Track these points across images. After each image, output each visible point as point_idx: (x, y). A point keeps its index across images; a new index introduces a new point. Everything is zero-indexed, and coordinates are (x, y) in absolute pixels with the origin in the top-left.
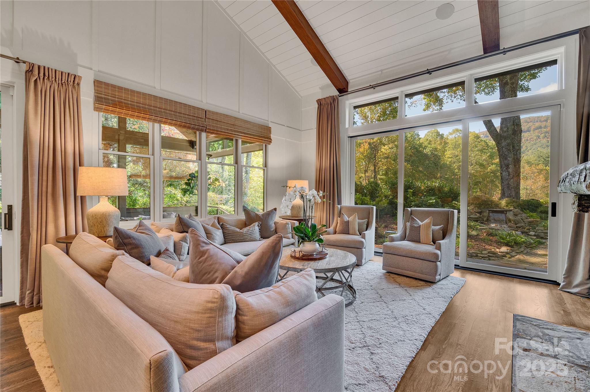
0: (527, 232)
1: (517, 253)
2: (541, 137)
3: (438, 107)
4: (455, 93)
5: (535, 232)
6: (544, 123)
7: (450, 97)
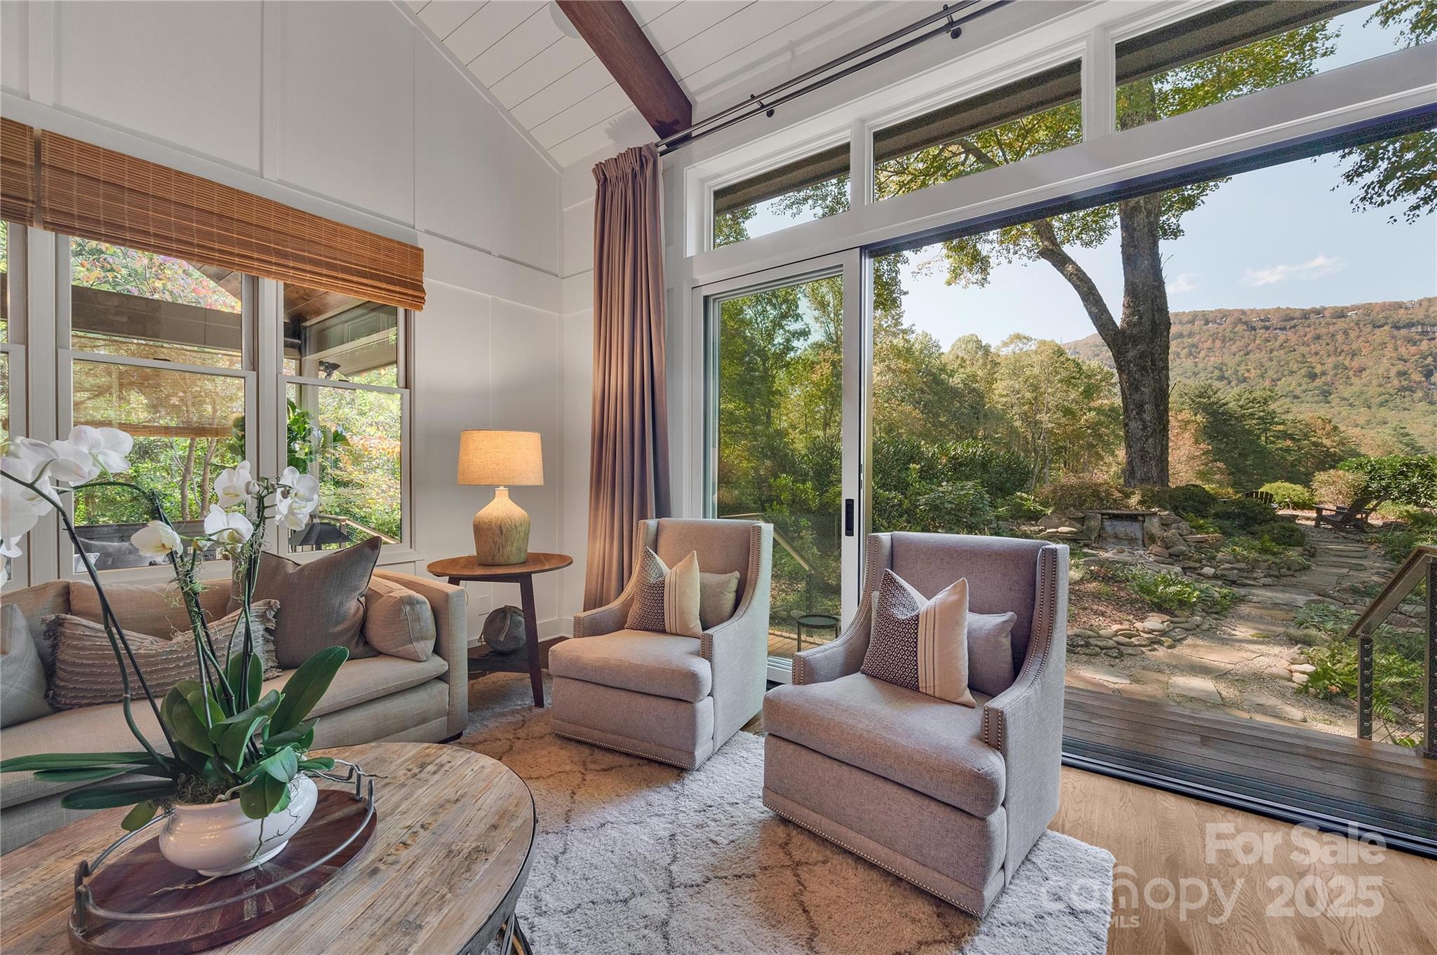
0: (1195, 569)
1: (1186, 630)
2: (1182, 356)
3: (979, 276)
4: (1016, 244)
5: (1214, 568)
6: (1188, 326)
7: (1005, 252)
